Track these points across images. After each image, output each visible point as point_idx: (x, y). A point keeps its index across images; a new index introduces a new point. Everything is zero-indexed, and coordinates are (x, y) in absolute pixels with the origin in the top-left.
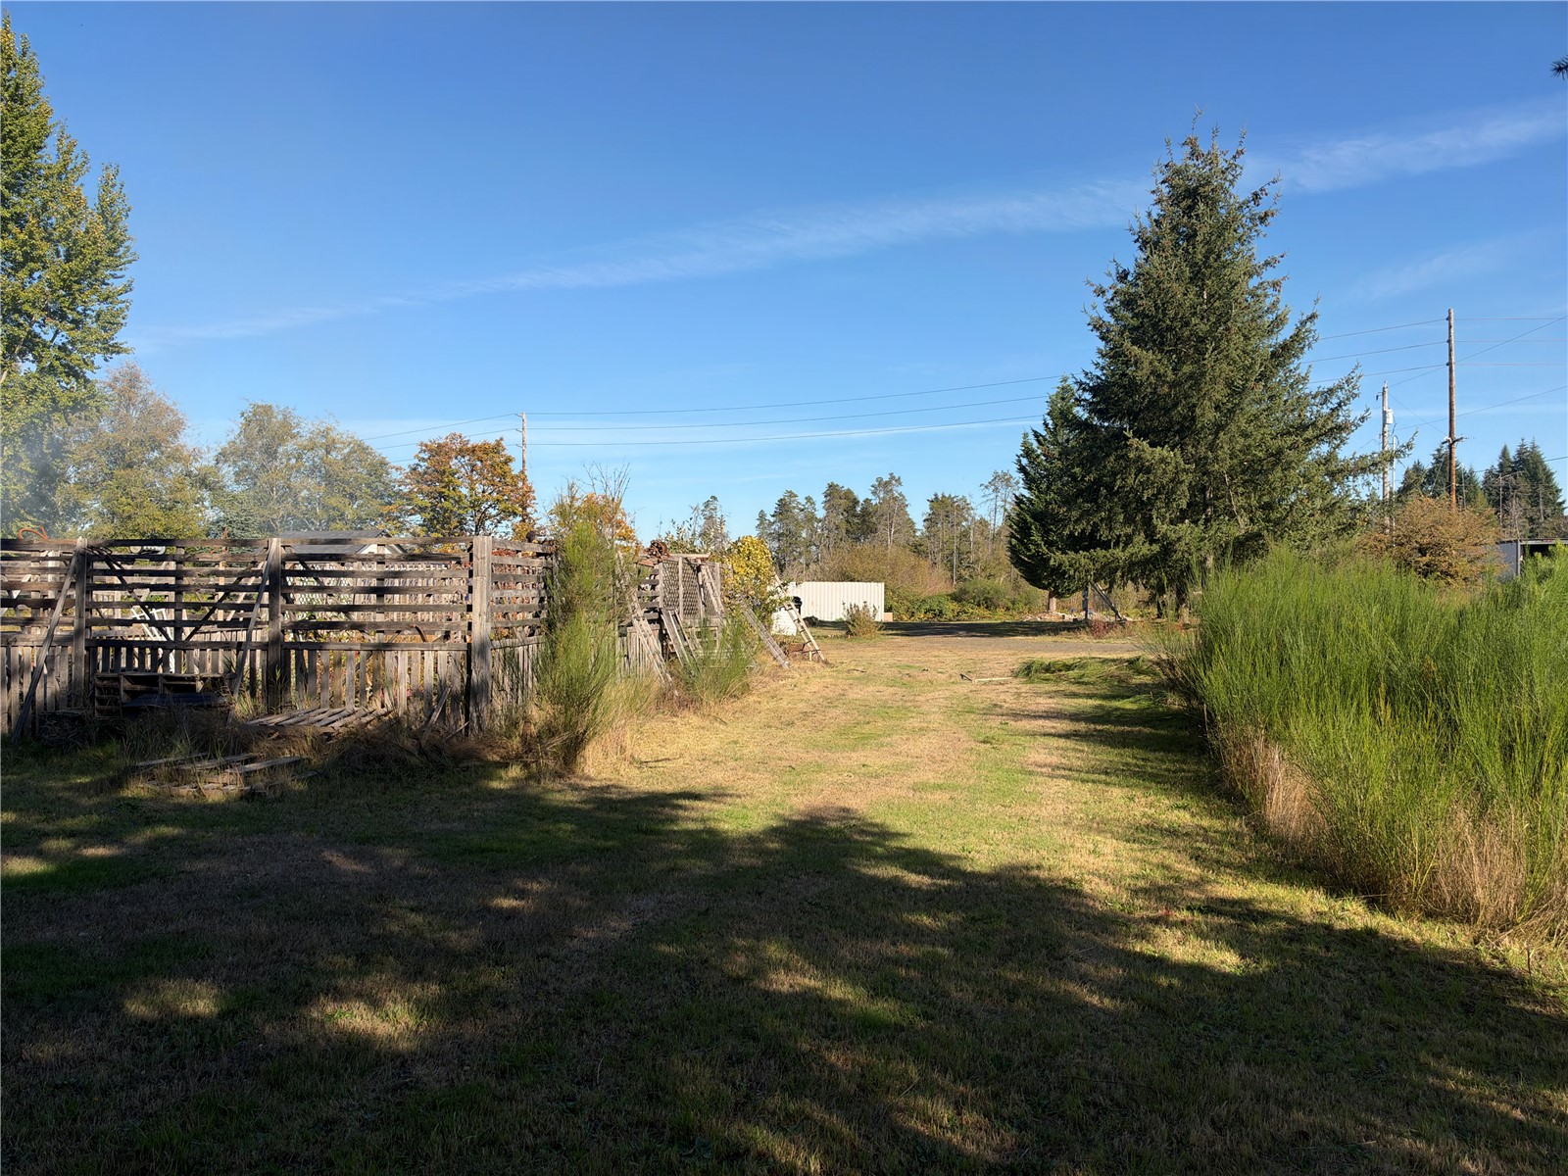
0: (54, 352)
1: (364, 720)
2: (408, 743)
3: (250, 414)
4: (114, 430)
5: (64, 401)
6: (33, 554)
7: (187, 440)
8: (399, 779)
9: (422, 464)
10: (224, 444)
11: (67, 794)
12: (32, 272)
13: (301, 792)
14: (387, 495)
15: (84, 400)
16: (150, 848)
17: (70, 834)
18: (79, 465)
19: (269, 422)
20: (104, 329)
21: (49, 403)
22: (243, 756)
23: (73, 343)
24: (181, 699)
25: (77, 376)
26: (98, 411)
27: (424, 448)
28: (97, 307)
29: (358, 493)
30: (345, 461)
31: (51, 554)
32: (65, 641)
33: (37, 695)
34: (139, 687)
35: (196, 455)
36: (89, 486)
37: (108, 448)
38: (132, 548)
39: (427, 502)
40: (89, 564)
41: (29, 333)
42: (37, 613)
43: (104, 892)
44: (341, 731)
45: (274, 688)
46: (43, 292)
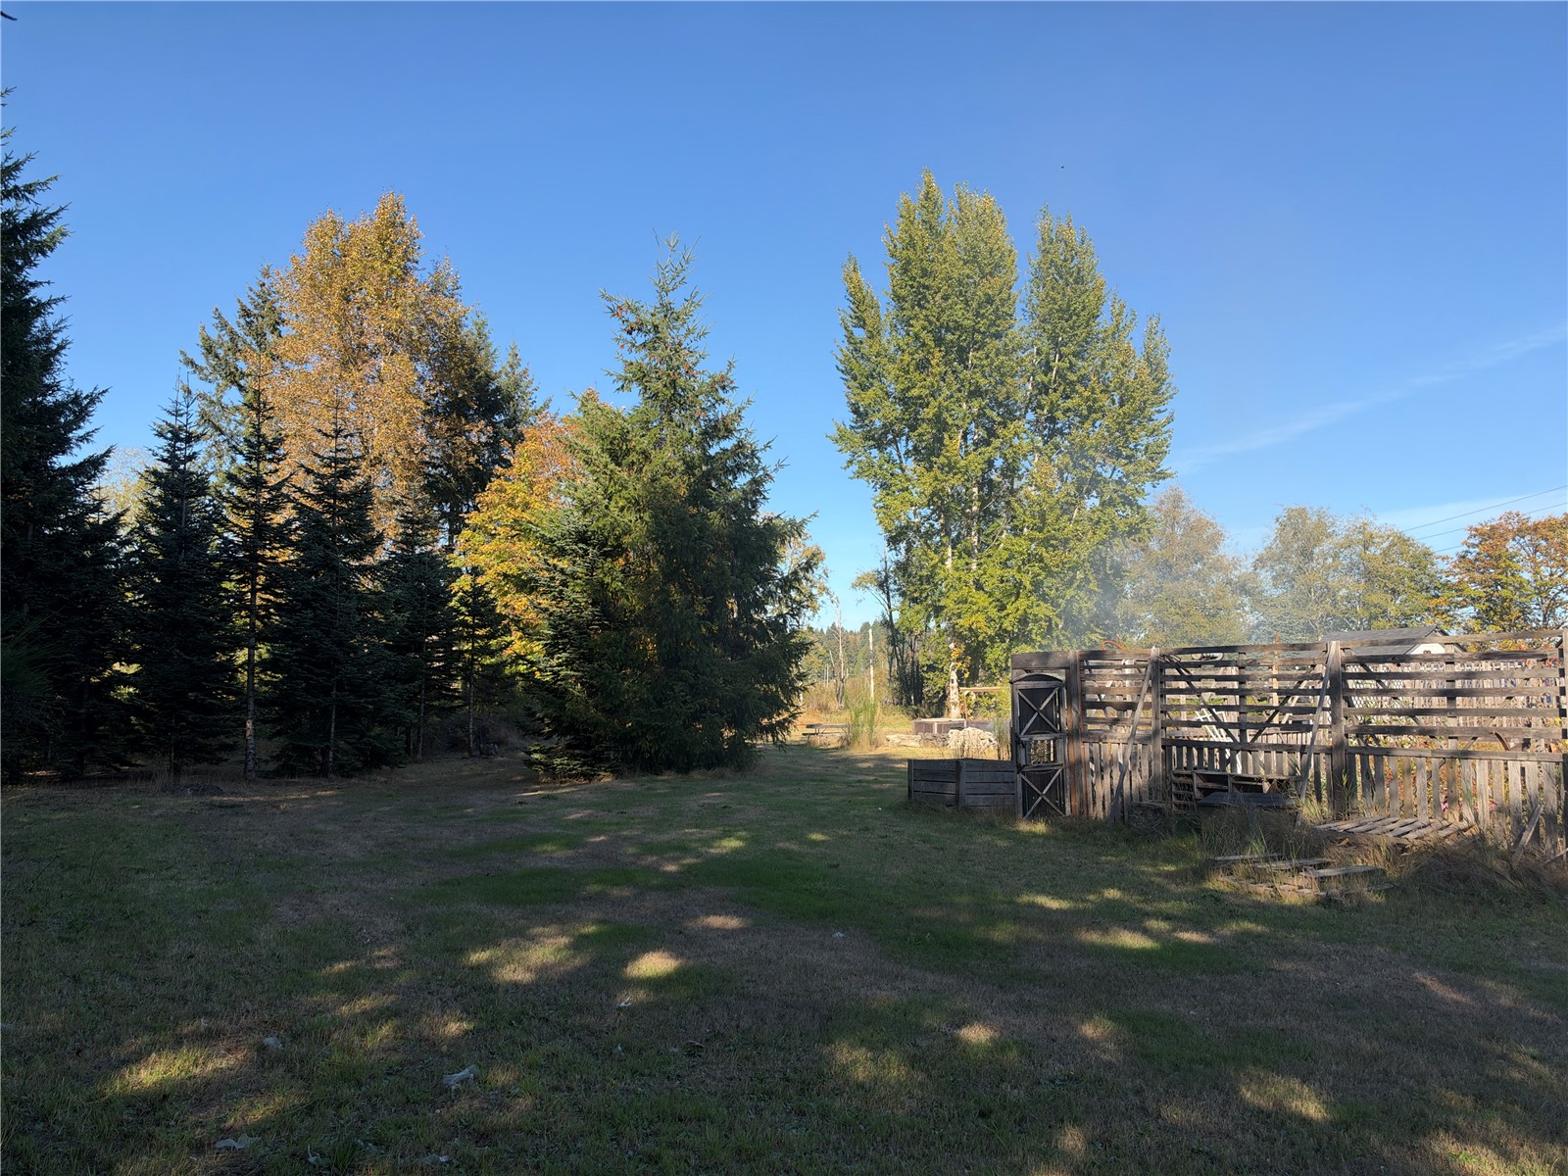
0: (1112, 486)
1: (1443, 833)
2: (1498, 865)
3: (1285, 519)
4: (1162, 548)
5: (1122, 527)
6: (1116, 663)
7: (1226, 550)
8: (1490, 904)
9: (1471, 550)
10: (1261, 551)
11: (1158, 880)
12: (1094, 422)
13: (1379, 904)
14: (1433, 588)
15: (1138, 524)
16: (1238, 941)
17: (1167, 918)
18: (1134, 581)
19: (1304, 523)
20: (1151, 459)
21: (1110, 530)
22: (1316, 861)
23: (1127, 476)
24: (1251, 799)
25: (1131, 505)
26: (1149, 532)
27: (1474, 532)
28: (1145, 441)
29: (1401, 588)
30: (1385, 555)
31: (1127, 663)
32: (1146, 740)
33: (1124, 787)
34: (1210, 785)
35: (1235, 564)
36: (1144, 599)
37: (1157, 565)
38: (1193, 656)
39: (1480, 591)
40: (1161, 670)
41: (1094, 473)
42: (1121, 715)
43: (1204, 977)
44: (1416, 843)
45: (1341, 794)
46: (1103, 437)
